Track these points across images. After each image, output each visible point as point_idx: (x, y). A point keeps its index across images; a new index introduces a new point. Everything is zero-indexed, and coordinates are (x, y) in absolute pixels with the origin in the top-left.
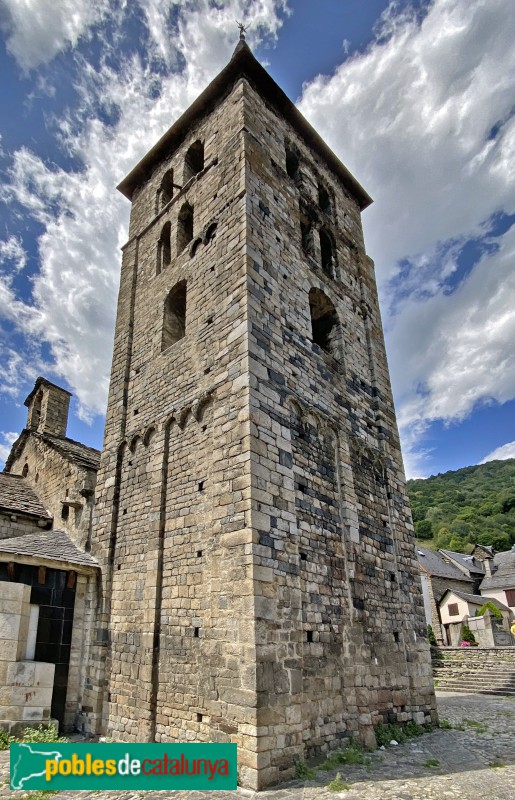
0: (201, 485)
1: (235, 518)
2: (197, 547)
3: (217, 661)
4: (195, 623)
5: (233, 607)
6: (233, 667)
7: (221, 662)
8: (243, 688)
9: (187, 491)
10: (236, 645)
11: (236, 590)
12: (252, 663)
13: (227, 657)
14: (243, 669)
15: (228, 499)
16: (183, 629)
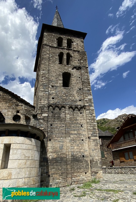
0: (81, 125)
1: (95, 135)
2: (82, 139)
3: (93, 161)
4: (83, 154)
5: (95, 151)
6: (96, 162)
7: (94, 161)
8: (99, 165)
9: (77, 125)
10: (97, 158)
11: (96, 148)
12: (100, 160)
13: (95, 160)
14: (99, 162)
15: (92, 130)
16: (79, 156)
